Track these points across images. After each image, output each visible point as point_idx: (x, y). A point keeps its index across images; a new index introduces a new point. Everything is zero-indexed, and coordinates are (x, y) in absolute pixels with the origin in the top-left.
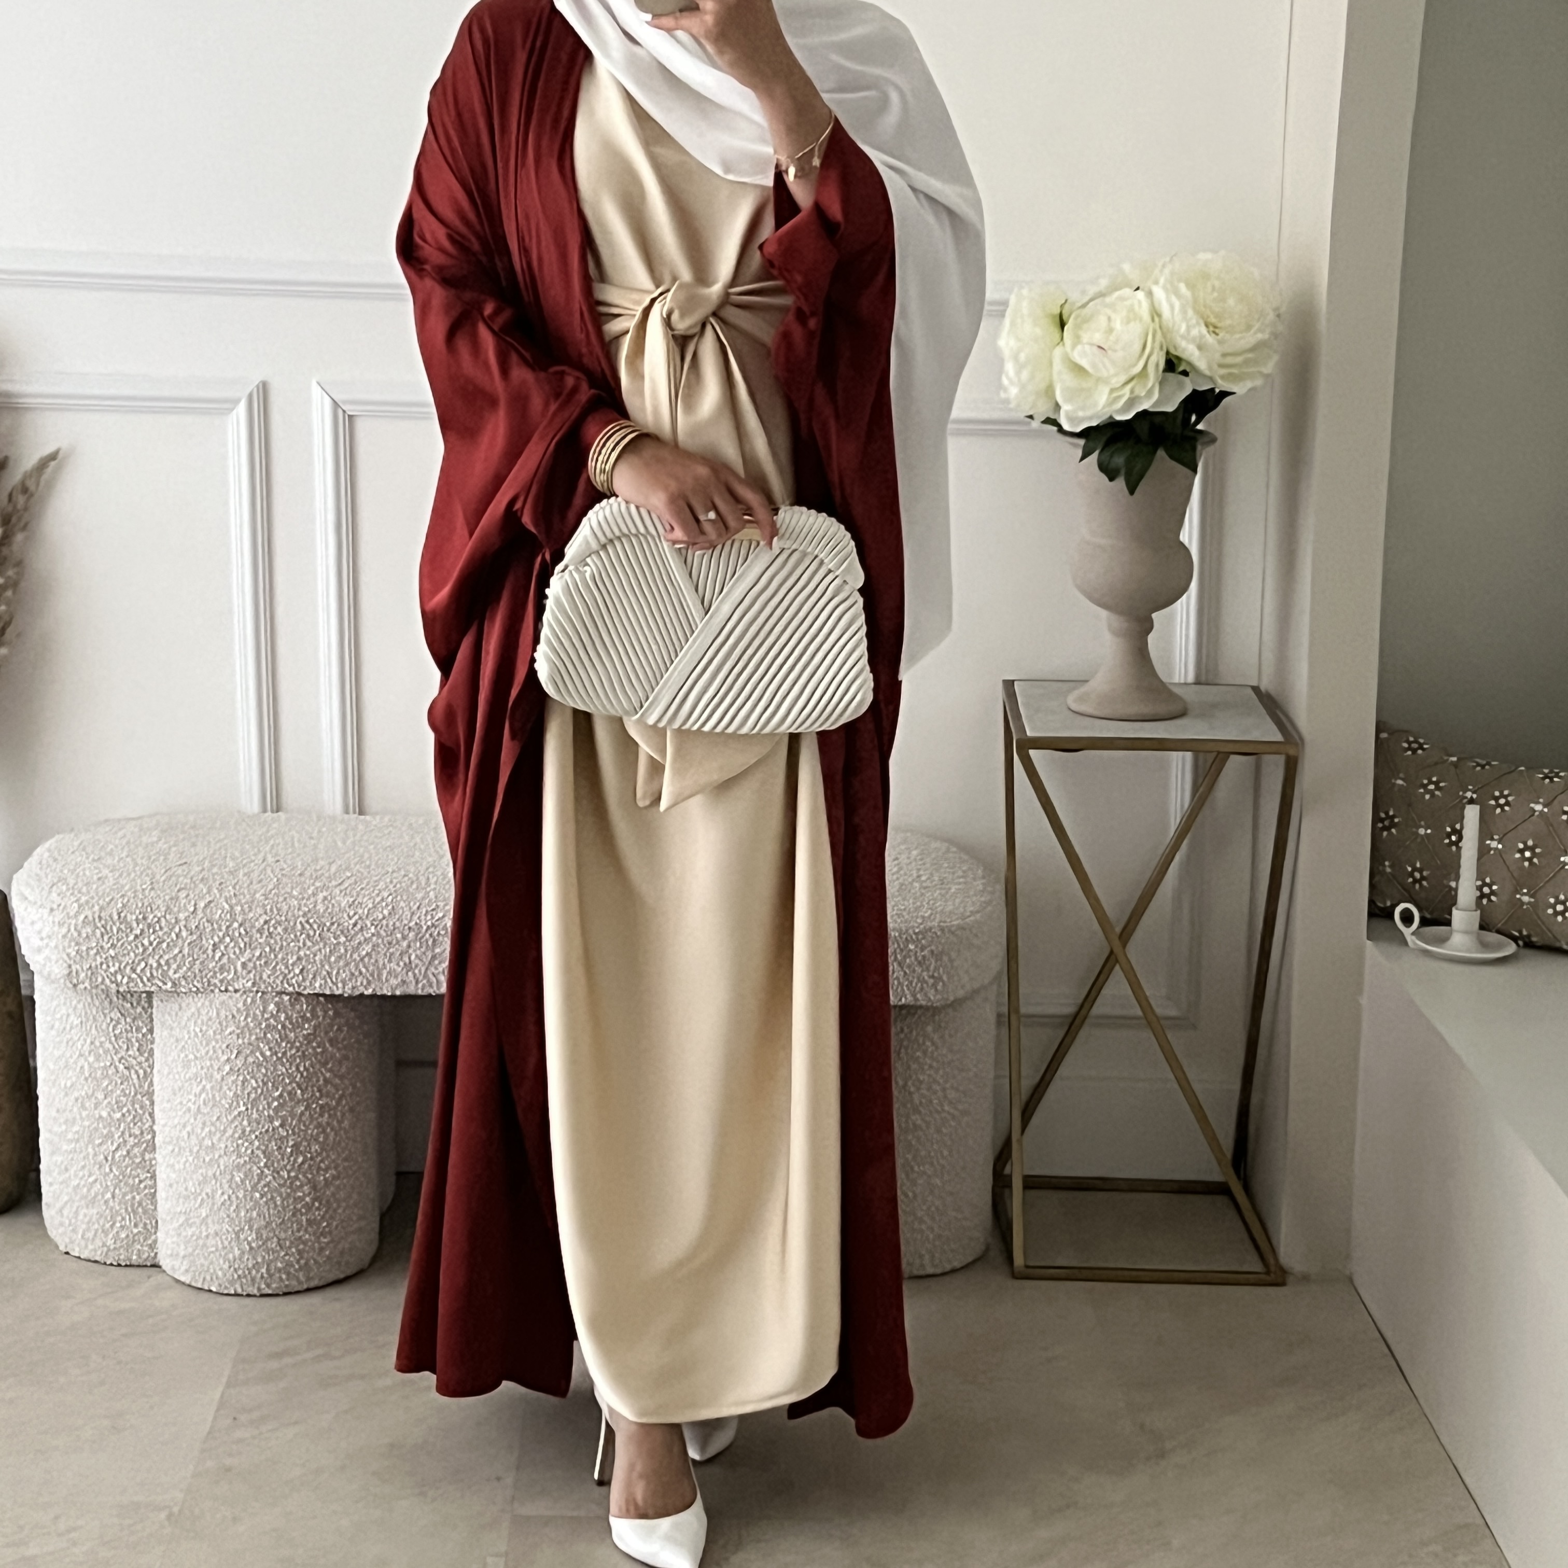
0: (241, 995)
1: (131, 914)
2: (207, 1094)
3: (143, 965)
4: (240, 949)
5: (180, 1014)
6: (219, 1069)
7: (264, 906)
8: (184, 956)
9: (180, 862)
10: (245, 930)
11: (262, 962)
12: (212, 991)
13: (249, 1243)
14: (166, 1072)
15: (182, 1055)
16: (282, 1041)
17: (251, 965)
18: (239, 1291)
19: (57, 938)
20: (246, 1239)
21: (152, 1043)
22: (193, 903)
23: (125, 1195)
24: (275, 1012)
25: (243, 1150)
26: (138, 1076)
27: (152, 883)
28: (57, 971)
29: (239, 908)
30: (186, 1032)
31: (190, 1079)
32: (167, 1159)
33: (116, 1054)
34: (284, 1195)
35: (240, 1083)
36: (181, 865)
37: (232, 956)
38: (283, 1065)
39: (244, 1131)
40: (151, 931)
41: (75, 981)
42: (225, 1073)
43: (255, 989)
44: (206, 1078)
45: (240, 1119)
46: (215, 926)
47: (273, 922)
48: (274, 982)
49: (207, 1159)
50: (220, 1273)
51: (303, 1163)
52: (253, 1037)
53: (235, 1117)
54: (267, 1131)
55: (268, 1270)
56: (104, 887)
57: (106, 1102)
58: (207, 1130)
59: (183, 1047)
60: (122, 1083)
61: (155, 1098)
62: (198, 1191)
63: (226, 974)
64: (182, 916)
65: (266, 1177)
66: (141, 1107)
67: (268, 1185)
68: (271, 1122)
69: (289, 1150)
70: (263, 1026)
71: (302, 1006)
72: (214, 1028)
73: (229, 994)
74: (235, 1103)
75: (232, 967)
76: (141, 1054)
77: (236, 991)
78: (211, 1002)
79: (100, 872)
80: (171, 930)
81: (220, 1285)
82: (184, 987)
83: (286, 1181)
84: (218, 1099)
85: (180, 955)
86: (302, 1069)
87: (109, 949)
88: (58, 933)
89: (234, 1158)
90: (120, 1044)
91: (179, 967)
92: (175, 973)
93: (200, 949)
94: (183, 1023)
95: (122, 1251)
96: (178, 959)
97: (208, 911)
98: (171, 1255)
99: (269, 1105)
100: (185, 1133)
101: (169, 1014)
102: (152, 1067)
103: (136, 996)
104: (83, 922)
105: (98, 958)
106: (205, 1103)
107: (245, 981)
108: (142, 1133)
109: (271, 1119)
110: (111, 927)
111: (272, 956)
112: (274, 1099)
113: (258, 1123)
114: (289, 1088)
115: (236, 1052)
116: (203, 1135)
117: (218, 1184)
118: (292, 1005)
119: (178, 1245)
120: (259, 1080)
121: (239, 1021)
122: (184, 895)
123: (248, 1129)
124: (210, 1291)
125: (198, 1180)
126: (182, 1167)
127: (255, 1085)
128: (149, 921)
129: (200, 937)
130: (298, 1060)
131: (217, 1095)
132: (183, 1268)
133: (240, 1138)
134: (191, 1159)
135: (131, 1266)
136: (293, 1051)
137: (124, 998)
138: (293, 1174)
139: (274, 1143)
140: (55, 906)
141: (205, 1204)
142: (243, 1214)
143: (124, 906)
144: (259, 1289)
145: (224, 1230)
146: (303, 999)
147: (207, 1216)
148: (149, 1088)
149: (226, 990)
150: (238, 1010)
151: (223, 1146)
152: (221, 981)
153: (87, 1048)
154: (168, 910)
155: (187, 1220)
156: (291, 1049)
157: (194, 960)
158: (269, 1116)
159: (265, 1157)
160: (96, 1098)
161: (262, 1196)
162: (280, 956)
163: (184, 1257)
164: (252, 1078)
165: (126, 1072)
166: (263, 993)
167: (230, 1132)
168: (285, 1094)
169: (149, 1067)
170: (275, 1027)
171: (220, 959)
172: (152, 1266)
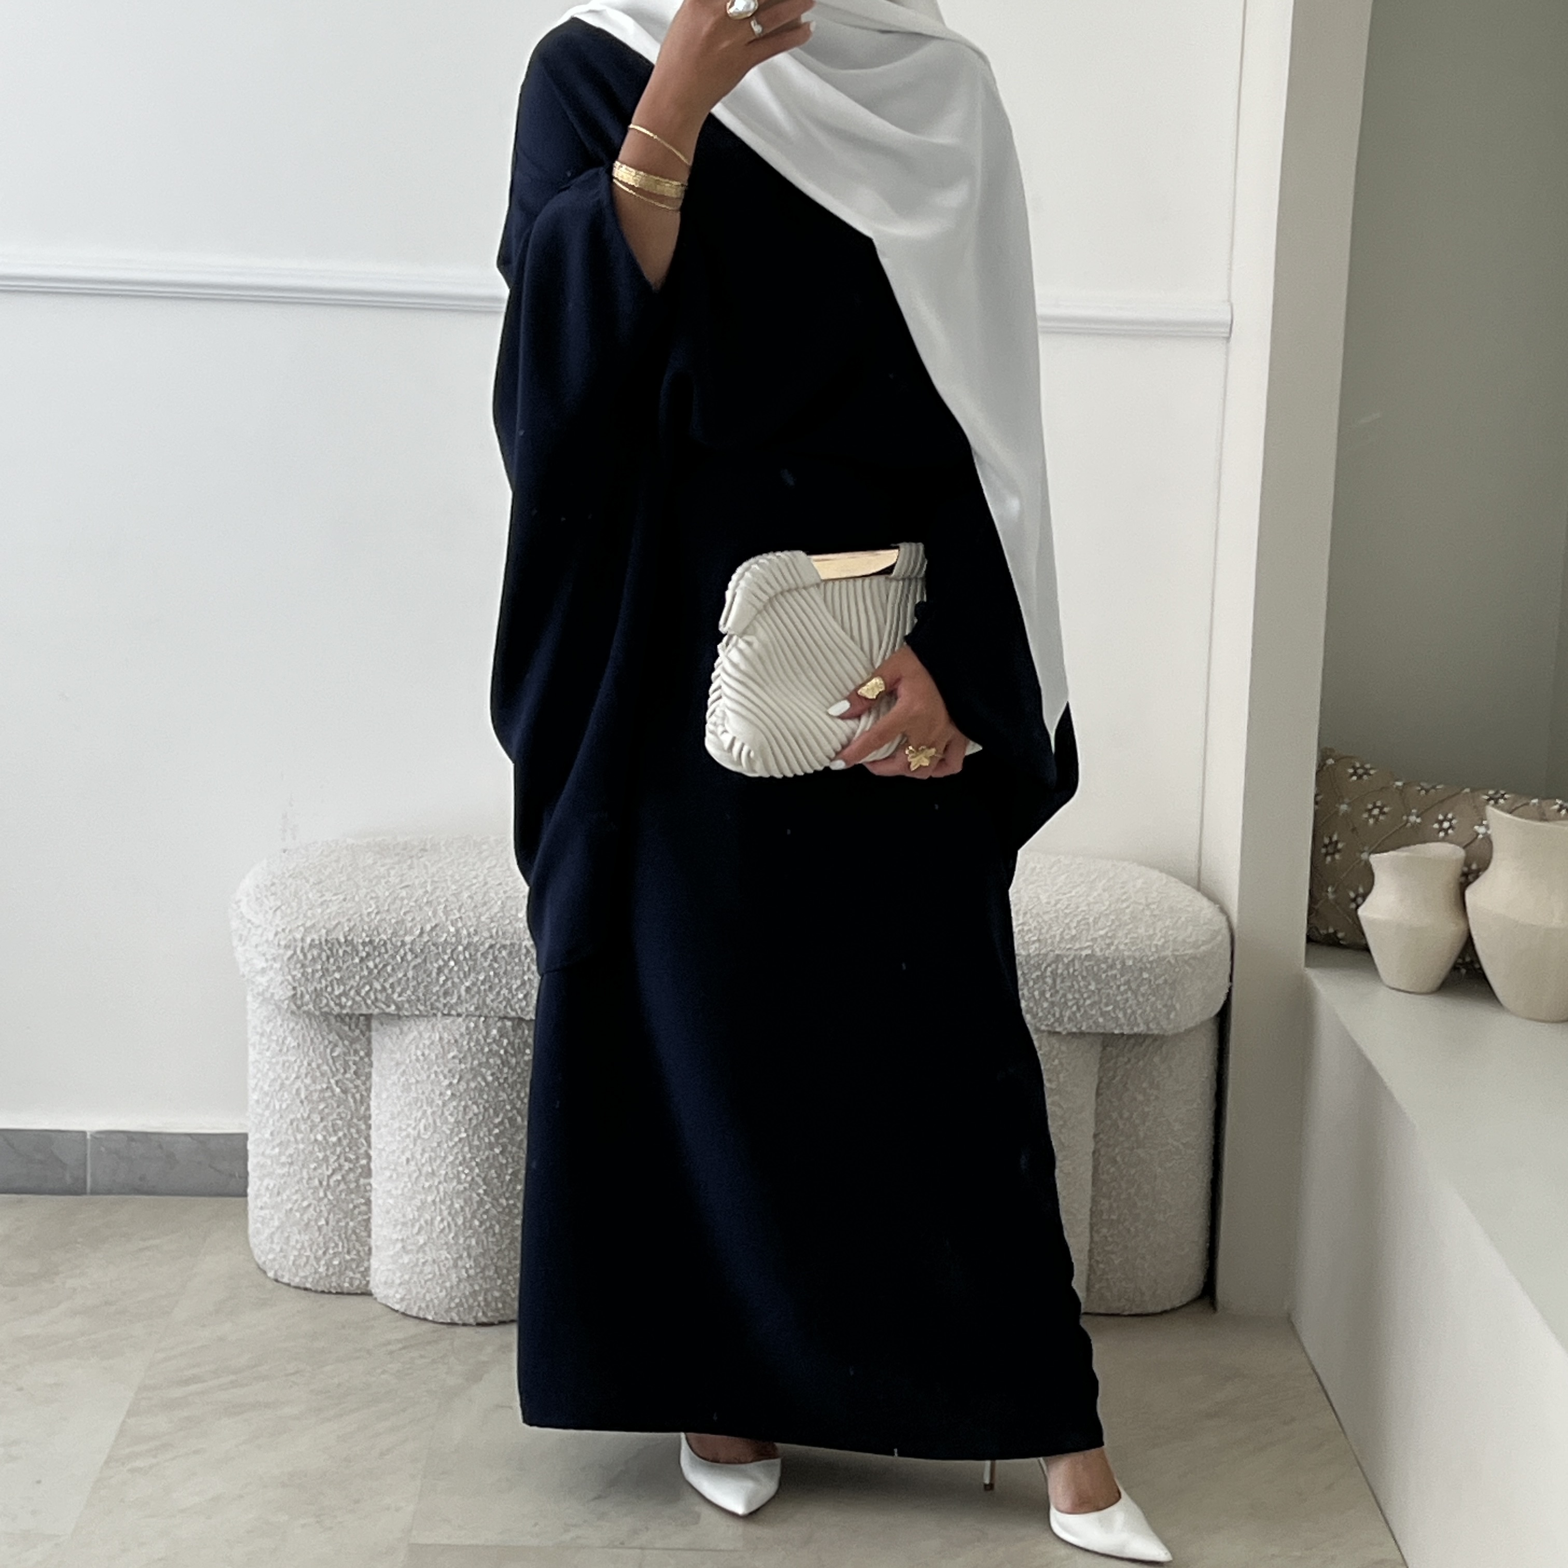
0: (464, 1020)
1: (357, 936)
2: (427, 1120)
3: (367, 988)
4: (465, 973)
5: (400, 1037)
6: (441, 1094)
7: (489, 930)
8: (408, 979)
9: (403, 885)
10: (470, 955)
11: (487, 987)
12: (435, 1015)
13: (467, 1272)
14: (384, 1096)
15: (403, 1079)
16: (504, 1066)
17: (475, 989)
18: (456, 1319)
19: (283, 960)
20: (464, 1267)
21: (371, 1065)
22: (419, 927)
23: (338, 1221)
24: (497, 1038)
25: (463, 1177)
26: (355, 1101)
27: (377, 907)
28: (281, 993)
29: (465, 932)
30: (407, 1055)
31: (410, 1104)
32: (383, 1185)
33: (333, 1077)
34: (503, 1223)
35: (461, 1108)
36: (403, 887)
37: (456, 980)
38: (504, 1090)
39: (464, 1158)
40: (376, 953)
41: (299, 1002)
42: (447, 1098)
43: (478, 1013)
44: (428, 1103)
45: (460, 1145)
46: (440, 948)
47: (498, 946)
48: (498, 1007)
49: (427, 1185)
50: (436, 1301)
52: (476, 1062)
53: (456, 1144)
54: (488, 1158)
55: (485, 1300)
56: (328, 911)
57: (322, 1125)
58: (427, 1155)
59: (404, 1071)
60: (338, 1107)
61: (371, 1122)
62: (416, 1217)
63: (448, 999)
64: (408, 939)
65: (486, 1202)
66: (358, 1132)
67: (487, 1212)
68: (492, 1149)
69: (508, 1178)
70: (486, 1049)
71: (523, 1032)
72: (437, 1052)
73: (451, 1019)
74: (456, 1130)
75: (456, 992)
76: (358, 1077)
77: (459, 1015)
78: (433, 1026)
79: (323, 896)
80: (397, 953)
81: (436, 1314)
82: (407, 1010)
83: (504, 1209)
84: (439, 1124)
85: (405, 978)
87: (334, 971)
88: (283, 955)
89: (455, 1184)
90: (338, 1067)
91: (403, 990)
92: (400, 996)
93: (425, 972)
94: (404, 1046)
95: (334, 1279)
96: (403, 982)
97: (434, 934)
98: (386, 1283)
99: (490, 1131)
100: (404, 1159)
101: (391, 1038)
102: (369, 1090)
103: (354, 1019)
104: (310, 945)
105: (323, 982)
106: (425, 1129)
108: (357, 1159)
109: (491, 1146)
110: (337, 951)
111: (497, 981)
112: (496, 1126)
113: (479, 1151)
114: (510, 1115)
115: (457, 1076)
116: (423, 1161)
117: (438, 1211)
118: (513, 1031)
119: (394, 1274)
120: (481, 1106)
121: (462, 1046)
122: (410, 919)
123: (469, 1156)
124: (425, 1319)
125: (415, 1205)
126: (399, 1192)
127: (476, 1111)
128: (376, 944)
129: (425, 961)
131: (438, 1121)
132: (398, 1296)
133: (461, 1164)
134: (409, 1185)
135: (342, 1293)
136: (515, 1078)
137: (343, 1020)
138: (511, 1202)
139: (493, 1171)
140: (280, 930)
141: (423, 1232)
142: (461, 1241)
143: (350, 930)
144: (475, 1318)
145: (443, 1258)
146: (524, 1025)
147: (425, 1244)
148: (365, 1111)
149: (449, 1015)
150: (462, 1035)
151: (443, 1172)
152: (445, 1005)
153: (303, 1071)
154: (395, 934)
155: (403, 1247)
156: (513, 1074)
157: (419, 984)
158: (490, 1142)
159: (485, 1184)
160: (312, 1121)
161: (482, 1223)
162: (504, 981)
163: (400, 1284)
164: (473, 1103)
165: (342, 1095)
166: (486, 1017)
167: (451, 1158)
168: (506, 1121)
169: (366, 1090)
170: (497, 1052)
171: (445, 982)
172: (362, 1294)
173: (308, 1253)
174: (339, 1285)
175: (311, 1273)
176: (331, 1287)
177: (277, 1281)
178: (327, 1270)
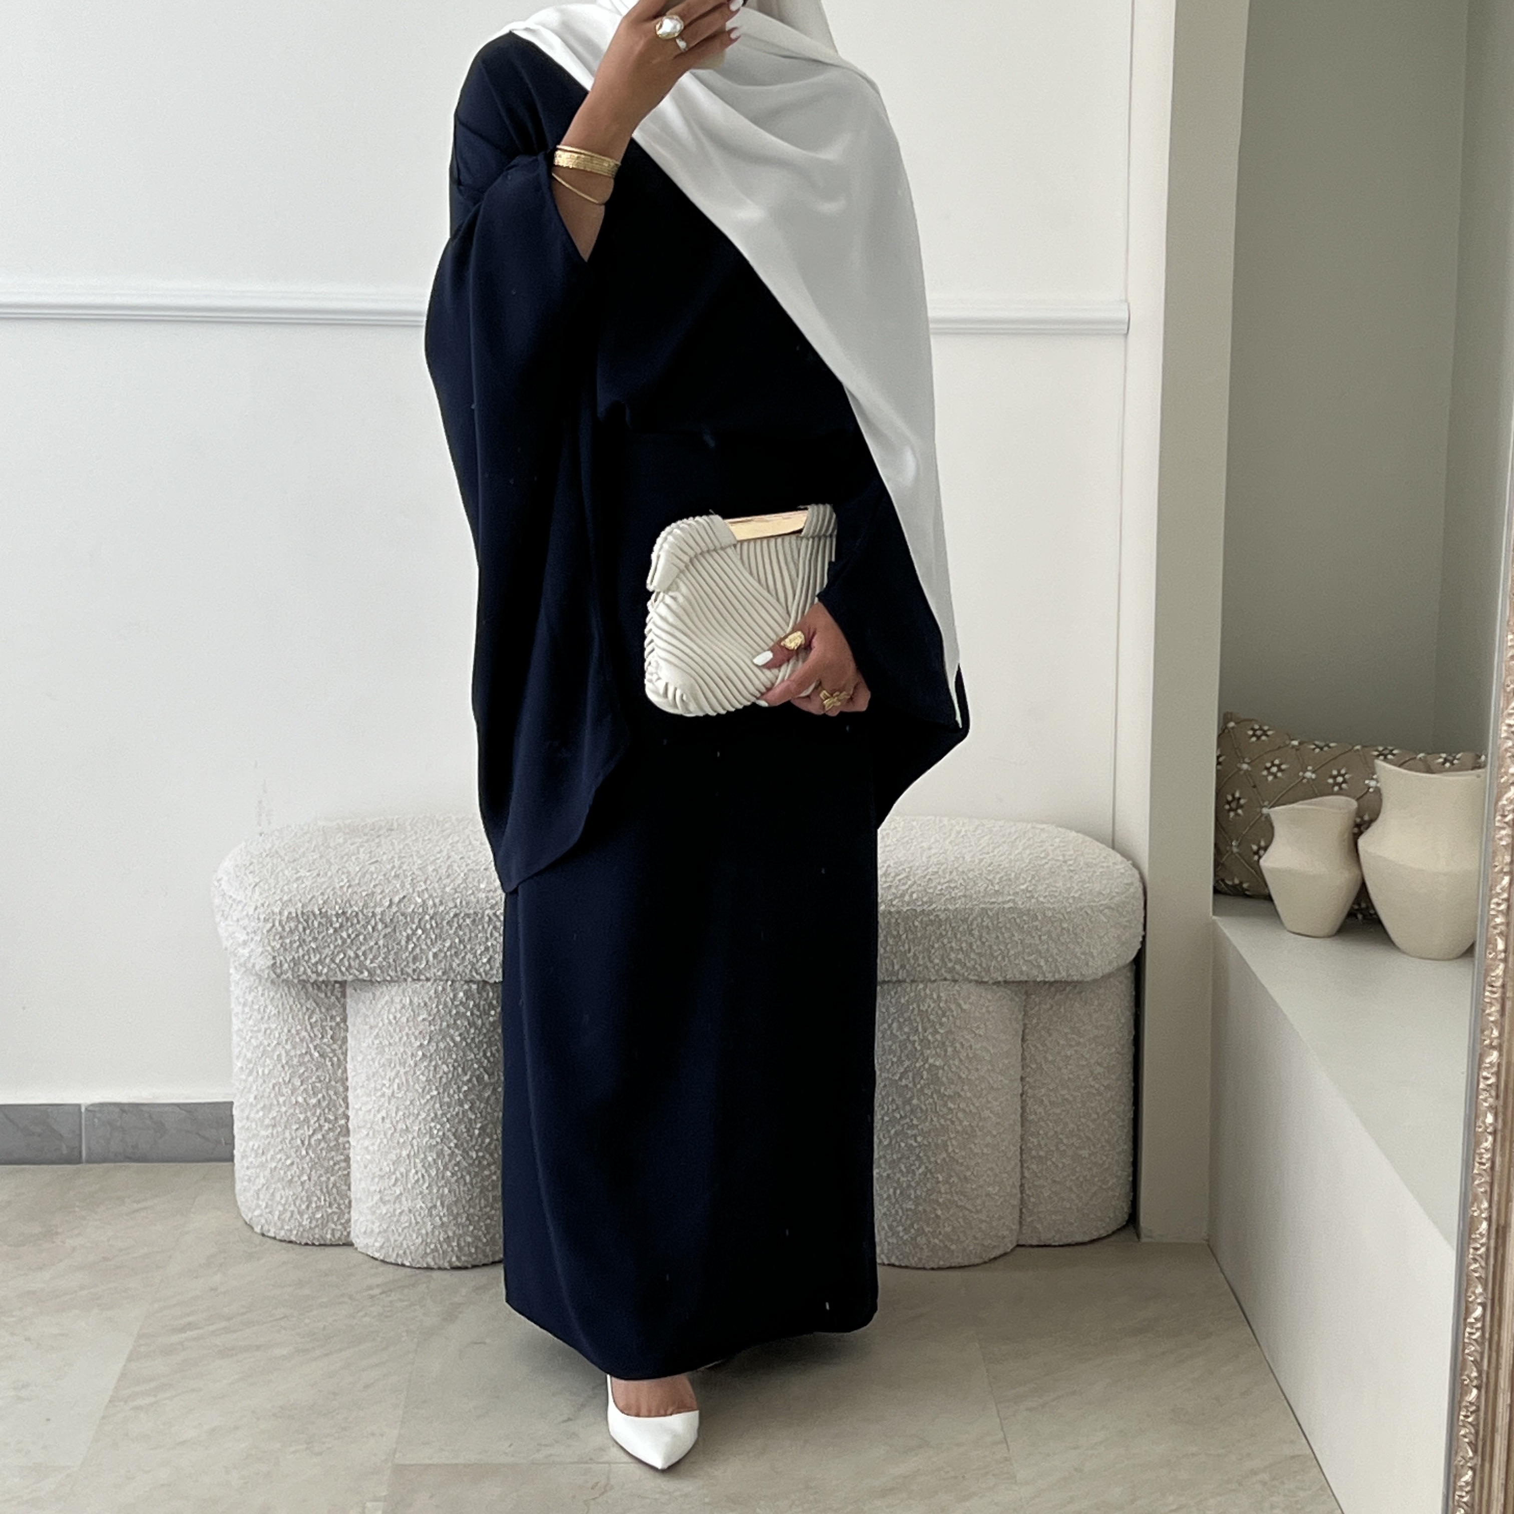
0: (432, 984)
1: (331, 909)
2: (401, 1079)
3: (342, 956)
4: (432, 940)
5: (373, 1002)
6: (412, 1055)
7: (454, 900)
8: (379, 947)
9: (374, 860)
10: (436, 923)
11: (453, 952)
12: (405, 980)
13: (441, 1219)
14: (360, 1059)
15: (377, 1042)
16: (471, 1027)
17: (443, 955)
18: (432, 1264)
19: (263, 932)
20: (438, 1215)
21: (347, 1030)
22: (388, 899)
23: (320, 1177)
24: (464, 1000)
25: (435, 1132)
26: (332, 1065)
27: (348, 881)
28: (261, 963)
29: (431, 903)
30: (380, 1019)
31: (384, 1065)
32: (361, 1142)
33: (312, 1041)
34: (473, 1174)
35: (432, 1068)
36: (373, 863)
37: (424, 947)
38: (471, 1050)
39: (436, 1115)
40: (349, 924)
41: (278, 971)
42: (418, 1059)
43: (445, 978)
44: (400, 1064)
45: (432, 1103)
46: (409, 919)
47: (462, 915)
48: (463, 971)
49: (402, 1140)
50: (412, 1248)
51: (490, 1144)
52: (445, 1024)
53: (428, 1101)
54: (457, 1114)
55: (458, 1245)
56: (303, 886)
57: (302, 1088)
58: (401, 1113)
59: (378, 1034)
60: (317, 1070)
61: (348, 1084)
62: (392, 1170)
63: (418, 964)
64: (378, 910)
65: (457, 1156)
66: (336, 1093)
67: (457, 1164)
68: (462, 1105)
69: (477, 1132)
70: (454, 1012)
71: (488, 995)
72: (407, 1015)
73: (421, 983)
74: (428, 1088)
75: (424, 958)
76: (335, 1041)
77: (428, 980)
78: (403, 992)
79: (298, 872)
80: (368, 923)
81: (413, 1260)
82: (379, 976)
83: (474, 1160)
84: (412, 1084)
85: (376, 946)
86: (489, 1054)
87: (310, 942)
88: (262, 928)
89: (427, 1139)
90: (316, 1032)
91: (375, 957)
92: (371, 962)
93: (394, 940)
94: (377, 1011)
95: (317, 1231)
96: (374, 950)
97: (402, 905)
98: (365, 1233)
99: (459, 1088)
100: (379, 1116)
101: (364, 1003)
102: (345, 1054)
103: (330, 987)
104: (288, 918)
105: (300, 950)
106: (399, 1088)
107: (435, 970)
108: (336, 1119)
109: (461, 1103)
110: (313, 922)
111: (462, 947)
112: (465, 1084)
113: (449, 1107)
114: (478, 1073)
115: (428, 1038)
116: (398, 1118)
117: (412, 1164)
118: (479, 993)
119: (373, 1223)
120: (450, 1066)
121: (431, 1009)
122: (379, 891)
123: (440, 1112)
124: (403, 1265)
125: (391, 1160)
126: (376, 1148)
127: (446, 1069)
128: (348, 915)
130: (485, 1046)
131: (410, 1080)
132: (377, 1245)
133: (432, 1120)
134: (385, 1141)
135: (325, 1245)
136: (481, 1038)
137: (319, 988)
138: (481, 1154)
139: (463, 1126)
140: (259, 904)
141: (399, 1183)
142: (435, 1191)
143: (324, 903)
144: (450, 1262)
145: (418, 1207)
146: (488, 987)
147: (401, 1194)
148: (342, 1073)
149: (419, 980)
150: (430, 998)
151: (417, 1128)
152: (414, 971)
153: (284, 1038)
154: (366, 905)
155: (381, 1198)
156: (479, 1034)
157: (389, 951)
158: (459, 1099)
159: (455, 1138)
160: (293, 1084)
161: (453, 1174)
162: (469, 947)
163: (380, 1232)
164: (443, 1063)
165: (321, 1059)
166: (453, 981)
167: (423, 1115)
168: (474, 1079)
169: (342, 1053)
170: (464, 1014)
171: (413, 949)
172: (344, 1245)
173: (292, 1208)
174: (321, 1236)
175: (295, 1227)
176: (314, 1238)
177: (263, 1235)
178: (310, 1222)
